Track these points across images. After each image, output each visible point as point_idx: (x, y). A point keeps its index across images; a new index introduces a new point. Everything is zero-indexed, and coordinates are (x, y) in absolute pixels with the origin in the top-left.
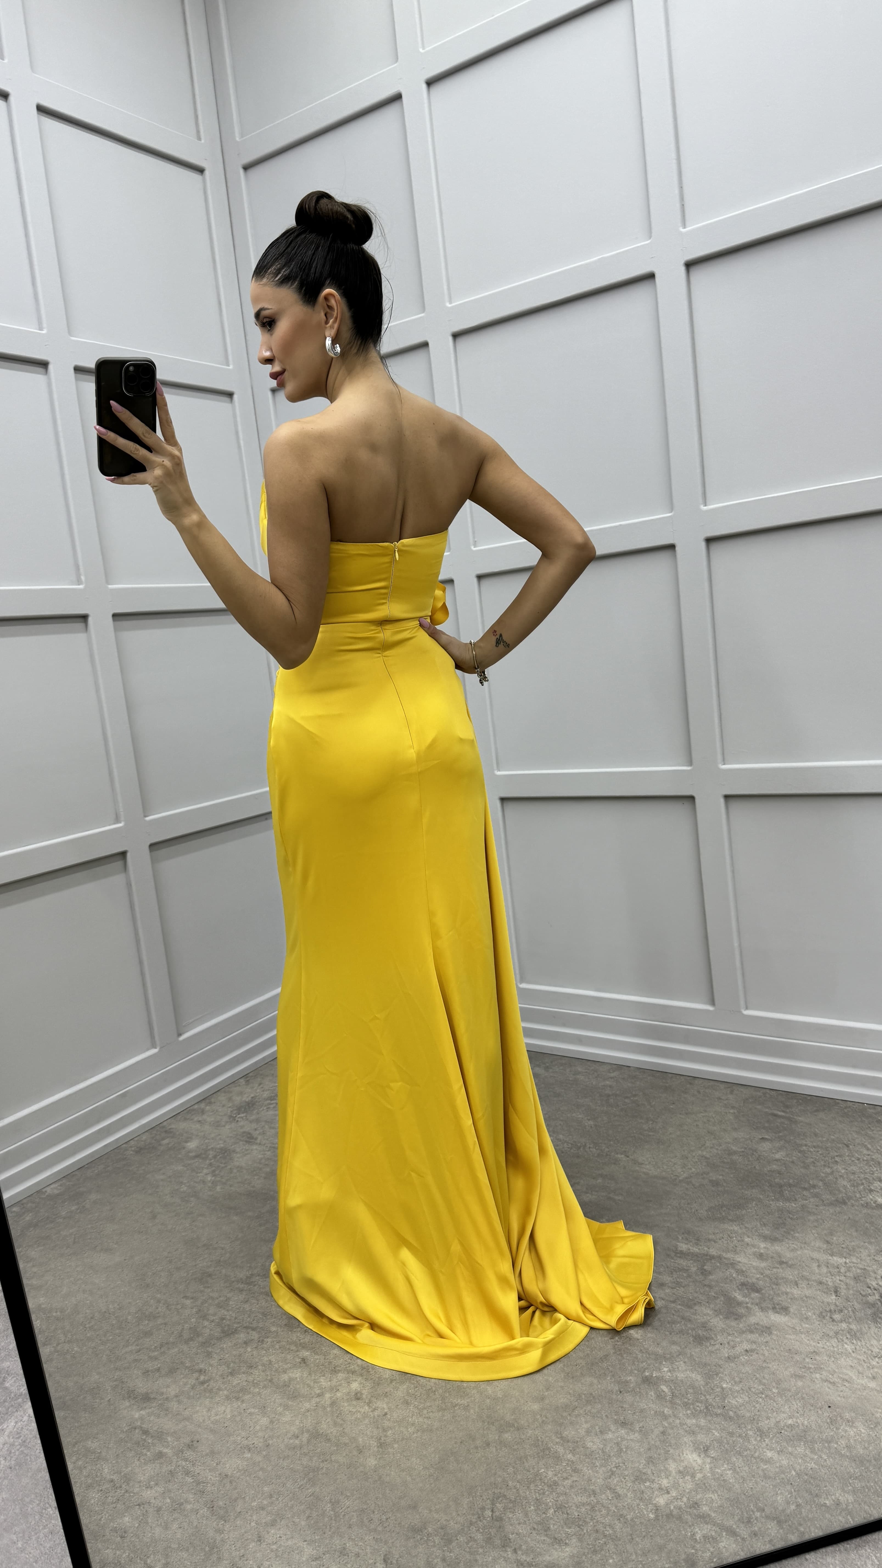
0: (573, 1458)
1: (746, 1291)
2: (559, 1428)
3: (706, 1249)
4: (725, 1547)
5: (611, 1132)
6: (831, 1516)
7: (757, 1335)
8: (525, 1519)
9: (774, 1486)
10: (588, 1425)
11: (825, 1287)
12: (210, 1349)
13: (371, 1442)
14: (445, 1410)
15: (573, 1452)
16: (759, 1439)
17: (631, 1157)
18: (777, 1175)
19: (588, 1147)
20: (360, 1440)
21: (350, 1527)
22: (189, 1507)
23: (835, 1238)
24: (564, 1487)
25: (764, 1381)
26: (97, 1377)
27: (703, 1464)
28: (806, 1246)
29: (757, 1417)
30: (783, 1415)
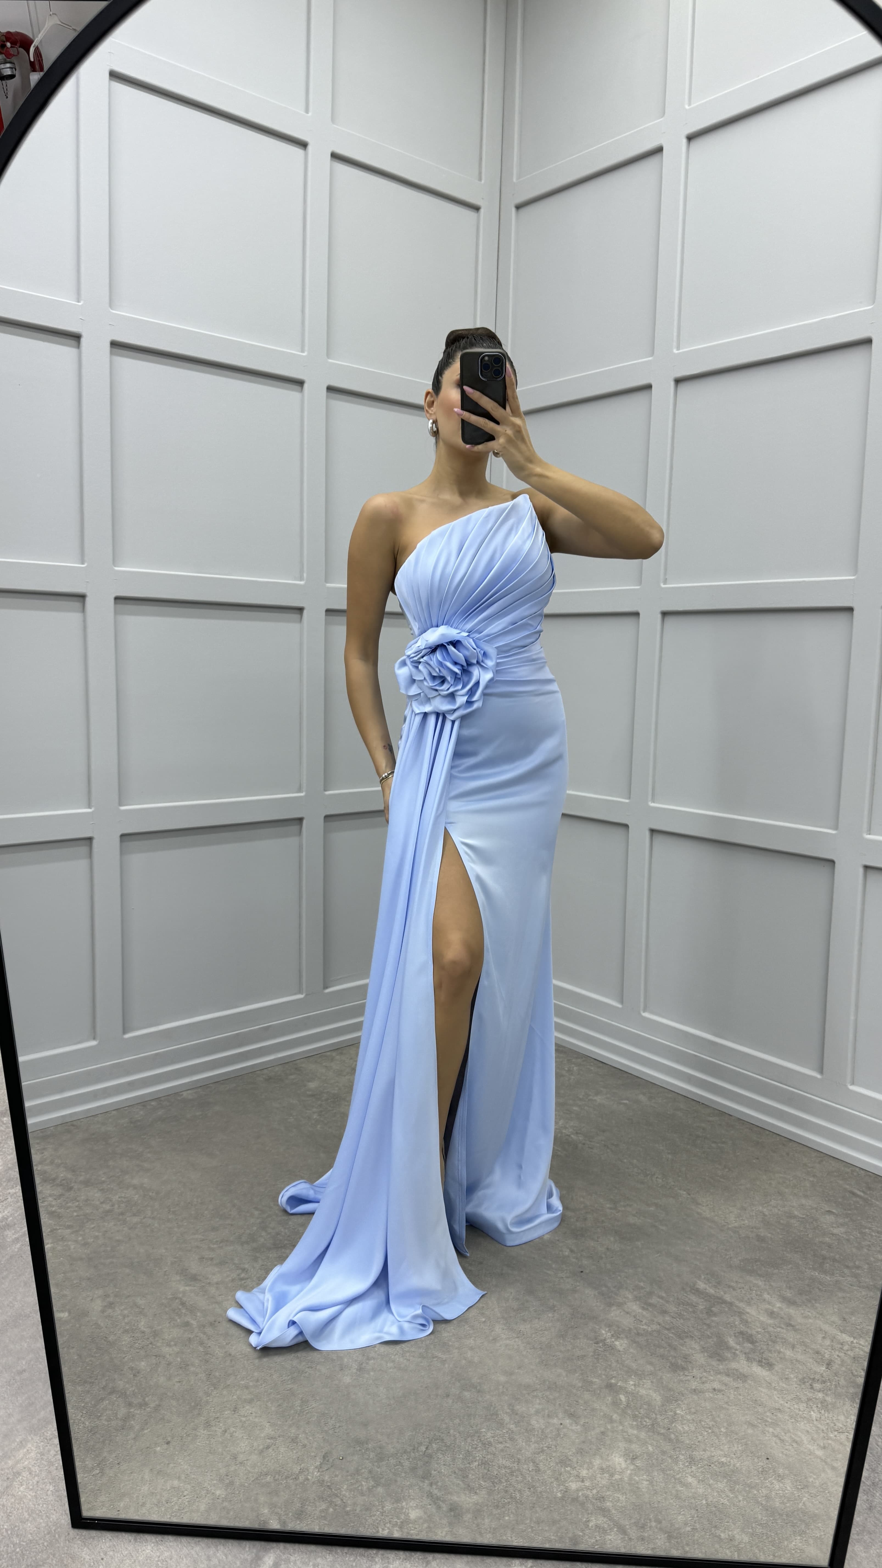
0: (514, 1429)
1: (741, 1339)
2: (514, 1401)
3: (722, 1293)
4: (610, 1540)
5: (684, 1169)
6: (720, 1547)
7: (731, 1379)
8: (451, 1463)
9: (681, 1507)
10: (540, 1407)
11: (820, 1357)
12: (258, 1255)
13: (354, 1365)
14: (424, 1358)
15: (517, 1424)
16: (686, 1464)
17: (692, 1195)
18: (827, 1248)
19: (656, 1176)
20: (346, 1360)
21: (308, 1423)
22: (192, 1369)
23: (854, 1318)
24: (496, 1449)
25: (717, 1419)
26: (164, 1251)
27: (625, 1468)
28: (821, 1317)
29: (695, 1446)
30: (719, 1452)
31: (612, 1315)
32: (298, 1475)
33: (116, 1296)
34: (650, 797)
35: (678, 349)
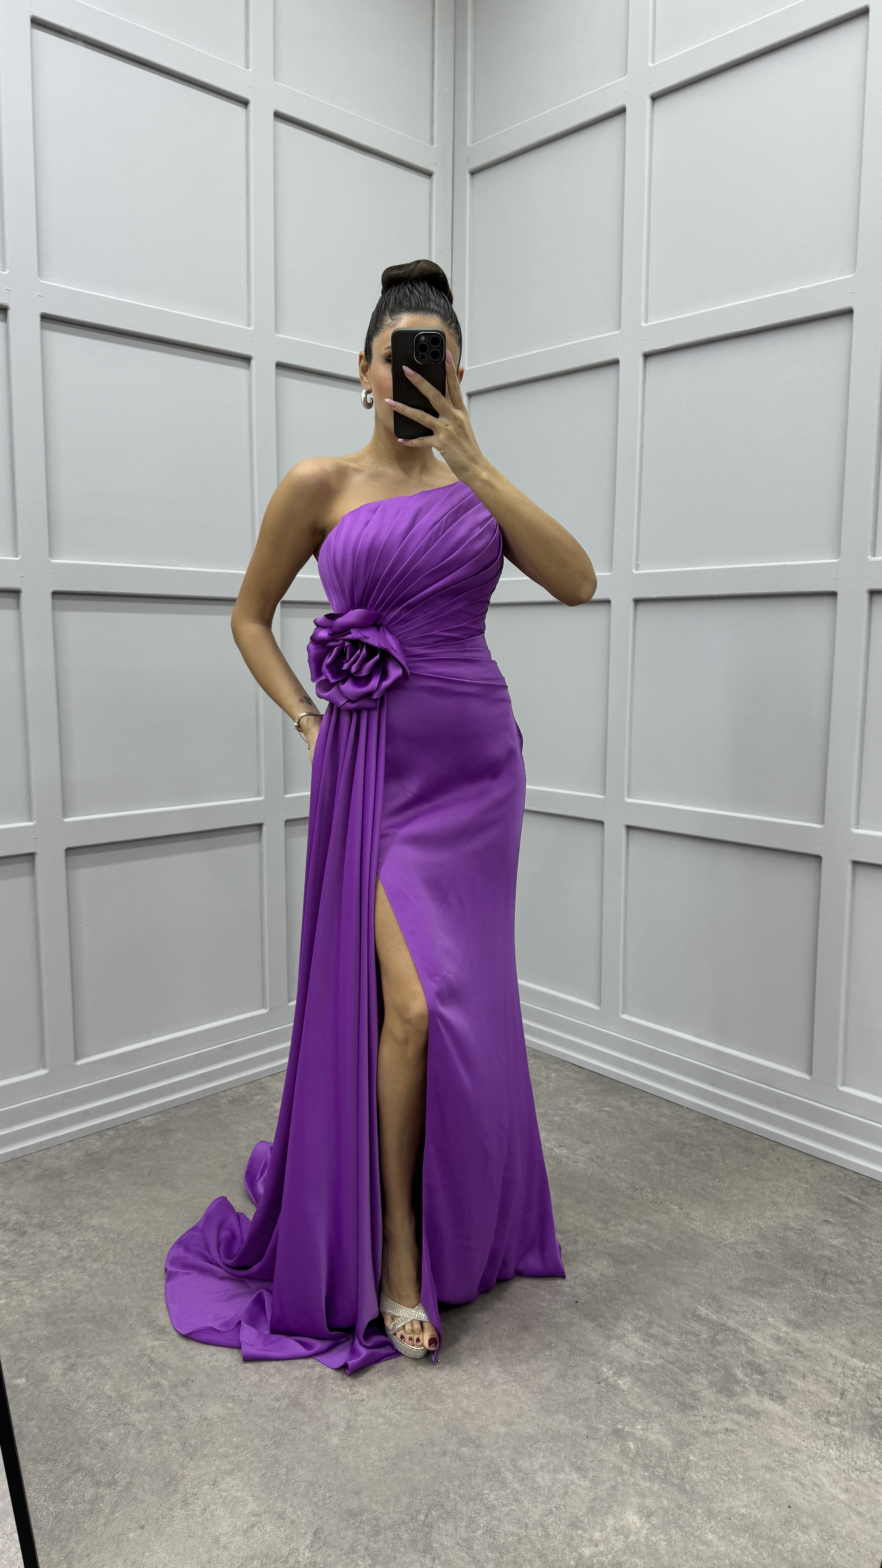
0: (519, 1489)
1: (749, 1371)
2: (516, 1456)
3: (725, 1318)
5: (673, 1181)
7: (744, 1417)
8: (453, 1532)
10: (544, 1461)
11: (833, 1386)
13: (341, 1423)
15: (521, 1482)
16: (705, 1519)
17: (684, 1210)
18: (828, 1261)
19: (645, 1191)
21: (295, 1495)
22: (165, 1438)
23: (863, 1340)
24: (501, 1513)
25: (733, 1464)
26: (129, 1301)
27: (641, 1528)
28: (829, 1340)
29: (712, 1497)
30: (738, 1503)
31: (612, 1349)
32: (287, 1557)
33: (78, 1356)
34: (626, 794)
35: (646, 322)
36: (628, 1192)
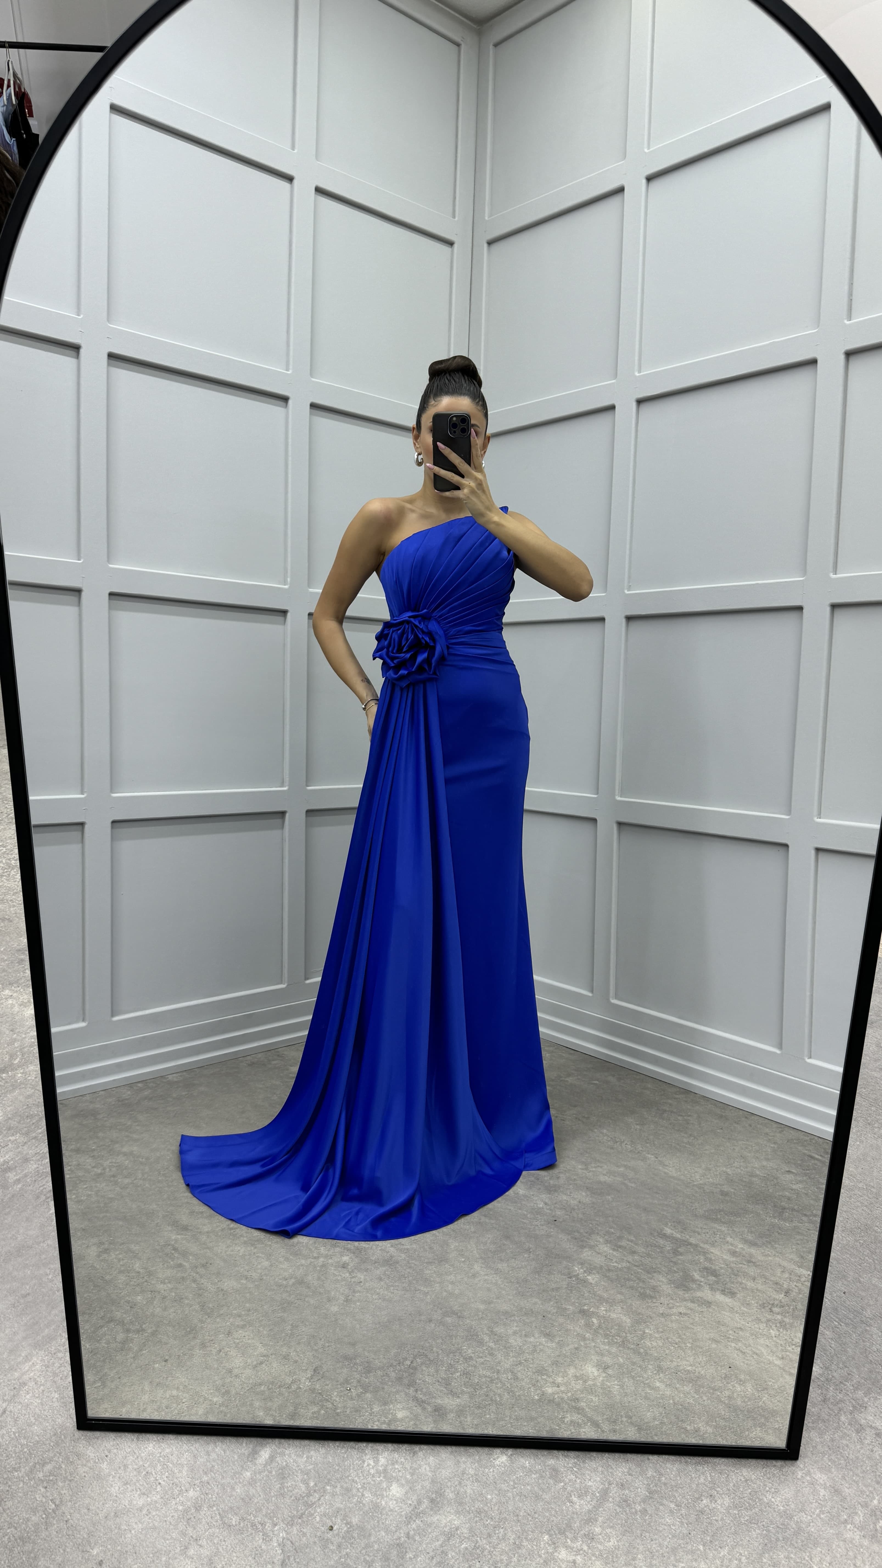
0: (494, 1346)
1: (705, 1274)
2: (492, 1325)
3: (688, 1237)
5: (651, 1137)
7: (697, 1305)
8: (434, 1374)
9: (650, 1405)
10: (518, 1329)
11: (779, 1287)
13: (340, 1297)
14: (408, 1291)
15: (496, 1342)
16: (655, 1372)
17: (659, 1159)
18: (786, 1200)
19: (625, 1143)
20: (333, 1293)
21: (299, 1344)
22: (186, 1302)
24: (477, 1362)
25: (683, 1337)
26: (155, 1206)
27: (598, 1376)
28: (780, 1255)
29: (662, 1358)
30: (685, 1362)
31: (584, 1255)
32: (290, 1385)
34: (618, 792)
35: (640, 372)
36: (609, 1143)
